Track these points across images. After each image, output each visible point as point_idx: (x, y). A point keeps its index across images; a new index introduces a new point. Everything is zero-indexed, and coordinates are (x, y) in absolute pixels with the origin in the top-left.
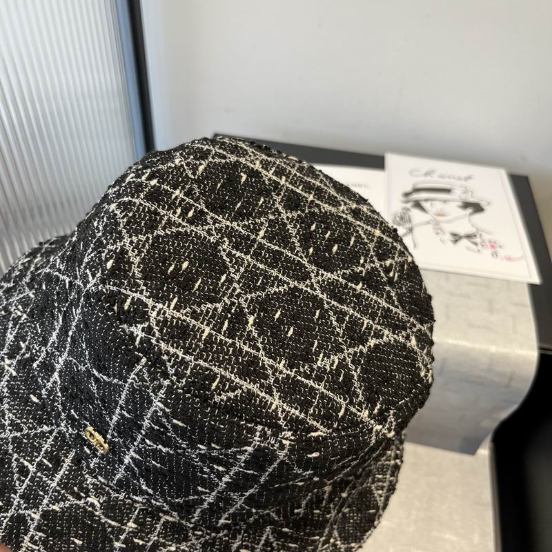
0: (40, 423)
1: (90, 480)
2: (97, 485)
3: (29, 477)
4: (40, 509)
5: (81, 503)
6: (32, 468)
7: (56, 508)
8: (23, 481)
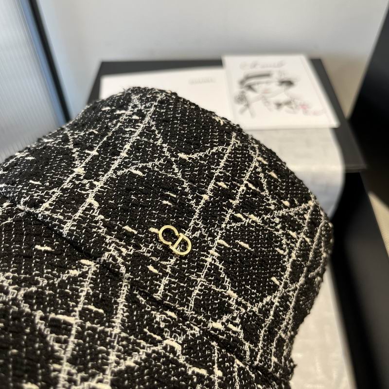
0: (63, 268)
1: (158, 317)
2: (169, 321)
3: (74, 332)
4: (108, 372)
5: (159, 348)
6: (73, 320)
7: (130, 362)
8: (66, 342)
